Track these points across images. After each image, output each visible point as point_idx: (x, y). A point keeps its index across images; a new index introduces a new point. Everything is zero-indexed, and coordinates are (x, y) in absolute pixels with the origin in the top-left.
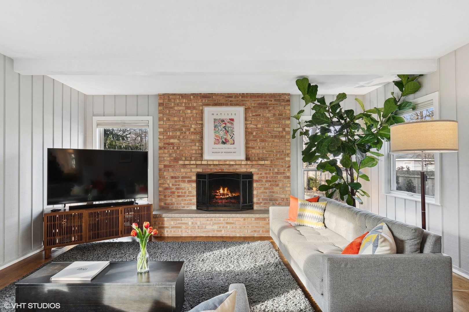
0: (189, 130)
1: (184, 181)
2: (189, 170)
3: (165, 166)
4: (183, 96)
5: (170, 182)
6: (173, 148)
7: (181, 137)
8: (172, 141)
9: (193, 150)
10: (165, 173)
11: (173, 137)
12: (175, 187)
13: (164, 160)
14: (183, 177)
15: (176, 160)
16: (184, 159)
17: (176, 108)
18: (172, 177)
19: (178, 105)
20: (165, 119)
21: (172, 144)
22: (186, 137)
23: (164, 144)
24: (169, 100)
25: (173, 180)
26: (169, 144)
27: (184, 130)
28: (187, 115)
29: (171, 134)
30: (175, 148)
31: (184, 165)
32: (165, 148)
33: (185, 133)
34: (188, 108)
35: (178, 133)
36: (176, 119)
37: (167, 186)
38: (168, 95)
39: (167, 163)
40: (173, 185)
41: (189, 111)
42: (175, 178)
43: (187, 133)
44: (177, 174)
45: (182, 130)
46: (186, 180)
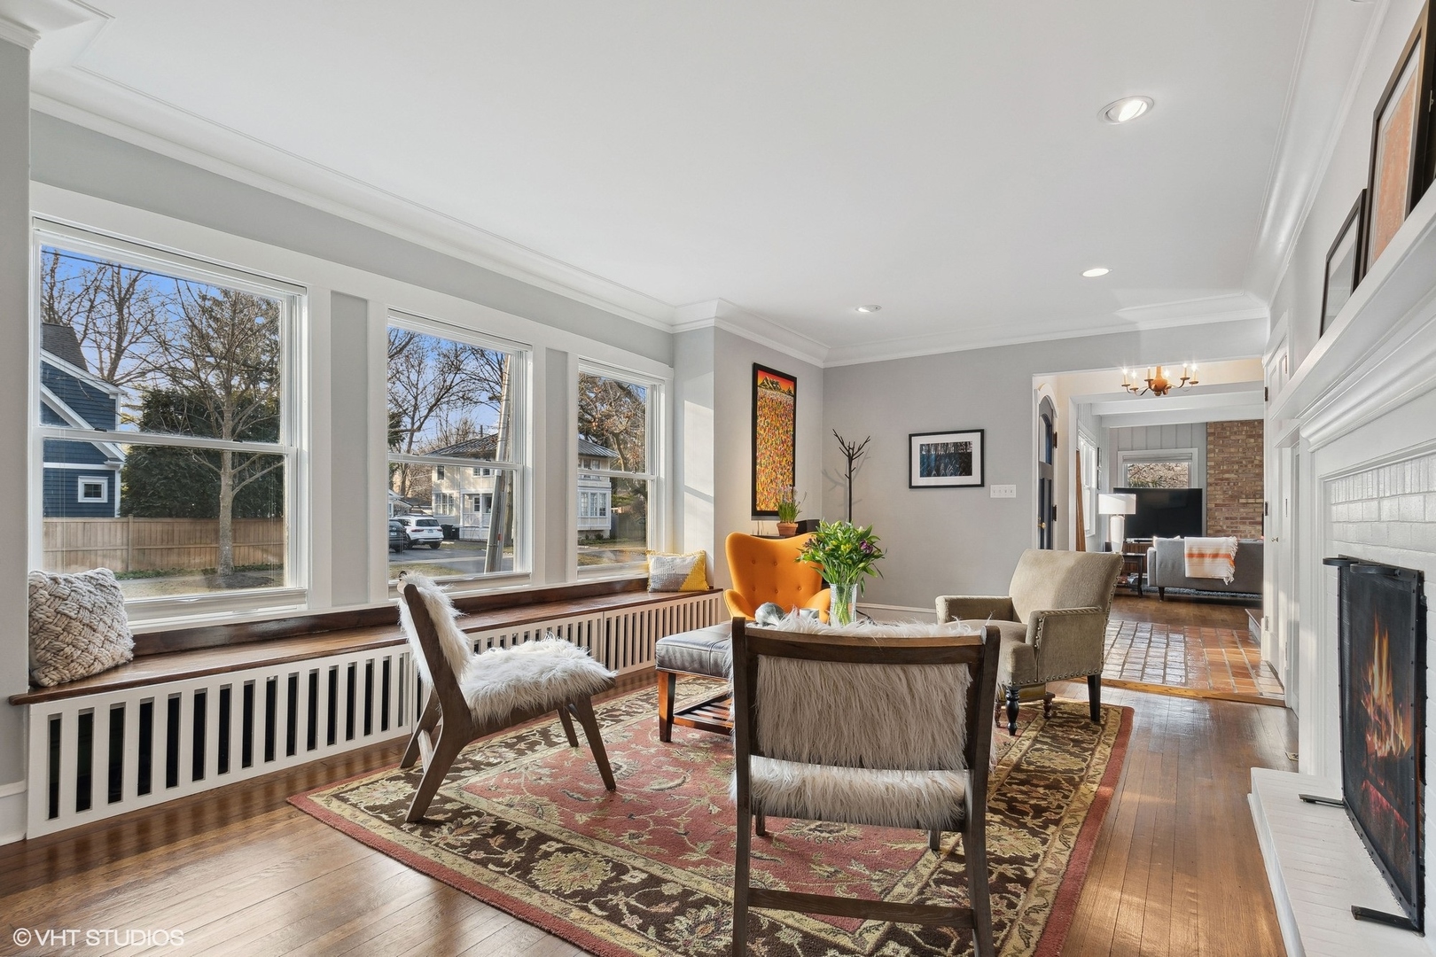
0: (1253, 462)
1: (1244, 523)
2: (1252, 510)
3: (1216, 505)
4: (1243, 423)
5: (1224, 523)
6: (1229, 484)
7: (1240, 471)
8: (1227, 476)
9: (1257, 486)
10: (1216, 514)
11: (1228, 472)
12: (1230, 530)
13: (1215, 499)
14: (1242, 518)
15: (1234, 497)
16: (1244, 496)
17: (1232, 438)
18: (1227, 518)
19: (1235, 433)
20: (1217, 450)
21: (1227, 479)
22: (1247, 471)
23: (1216, 479)
24: (1223, 429)
25: (1229, 522)
26: (1222, 480)
27: (1244, 462)
28: (1248, 445)
29: (1225, 467)
30: (1232, 484)
31: (1245, 505)
32: (1216, 484)
33: (1246, 466)
34: (1250, 436)
35: (1236, 467)
36: (1232, 450)
37: (1219, 528)
38: (1222, 423)
39: (1218, 502)
40: (1227, 527)
41: (1252, 440)
42: (1231, 518)
43: (1250, 466)
44: (1234, 515)
45: (1241, 463)
46: (1248, 521)
